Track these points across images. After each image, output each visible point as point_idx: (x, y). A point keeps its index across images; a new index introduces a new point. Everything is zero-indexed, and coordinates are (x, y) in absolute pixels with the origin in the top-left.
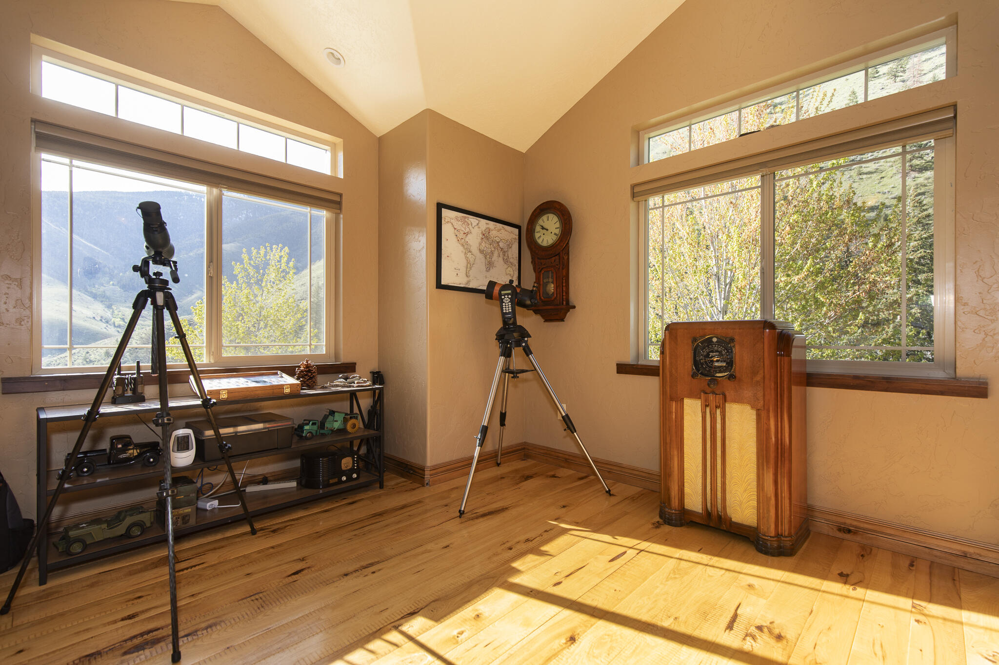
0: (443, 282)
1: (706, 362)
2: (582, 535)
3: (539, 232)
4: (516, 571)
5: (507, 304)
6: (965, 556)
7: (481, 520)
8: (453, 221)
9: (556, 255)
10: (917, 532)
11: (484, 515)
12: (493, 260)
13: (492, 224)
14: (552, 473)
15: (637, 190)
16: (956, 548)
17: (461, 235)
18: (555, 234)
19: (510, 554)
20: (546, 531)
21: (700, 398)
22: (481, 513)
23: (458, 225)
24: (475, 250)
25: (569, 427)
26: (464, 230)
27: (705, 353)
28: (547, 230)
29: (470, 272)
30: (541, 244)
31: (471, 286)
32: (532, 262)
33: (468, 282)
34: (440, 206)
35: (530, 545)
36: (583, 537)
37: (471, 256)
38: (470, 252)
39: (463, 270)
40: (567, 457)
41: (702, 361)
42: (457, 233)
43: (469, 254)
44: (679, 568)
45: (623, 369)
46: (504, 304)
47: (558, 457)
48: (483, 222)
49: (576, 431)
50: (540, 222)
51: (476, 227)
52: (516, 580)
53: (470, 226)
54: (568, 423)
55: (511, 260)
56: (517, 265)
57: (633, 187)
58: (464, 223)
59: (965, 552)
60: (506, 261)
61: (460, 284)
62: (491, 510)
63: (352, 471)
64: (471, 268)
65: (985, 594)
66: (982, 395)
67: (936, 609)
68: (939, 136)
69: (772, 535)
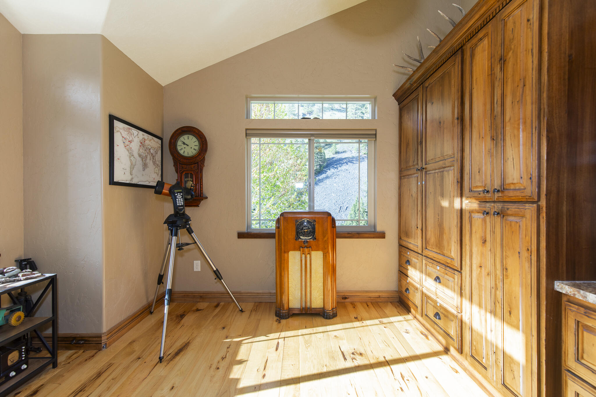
0: (115, 180)
1: (301, 232)
2: (250, 342)
3: (181, 146)
4: (237, 380)
5: (180, 200)
6: (379, 297)
7: (178, 358)
8: (121, 131)
9: (196, 164)
10: (367, 292)
11: (177, 354)
12: (147, 162)
13: (146, 136)
14: (195, 308)
15: (248, 132)
16: (377, 294)
17: (127, 143)
18: (194, 149)
19: (221, 372)
20: (228, 348)
21: (300, 250)
22: (173, 353)
23: (125, 134)
24: (136, 154)
25: (218, 276)
26: (128, 138)
27: (301, 228)
28: (188, 145)
29: (133, 171)
30: (182, 154)
31: (134, 182)
32: (174, 165)
33: (132, 179)
34: (112, 118)
35: (227, 360)
36: (251, 342)
37: (133, 159)
38: (133, 156)
39: (128, 169)
40: (202, 295)
41: (300, 232)
42: (124, 141)
43: (132, 157)
44: (306, 340)
45: (241, 235)
46: (177, 199)
47: (194, 296)
48: (141, 133)
49: (222, 279)
50: (182, 139)
51: (136, 137)
52: (241, 385)
53: (133, 136)
54: (218, 275)
55: (157, 163)
56: (160, 166)
57: (246, 130)
58: (128, 133)
59: (379, 296)
60: (154, 163)
61: (126, 181)
62: (179, 348)
63: (20, 362)
64: (133, 168)
65: (389, 309)
66: (384, 237)
67: (385, 320)
68: (370, 139)
69: (330, 309)
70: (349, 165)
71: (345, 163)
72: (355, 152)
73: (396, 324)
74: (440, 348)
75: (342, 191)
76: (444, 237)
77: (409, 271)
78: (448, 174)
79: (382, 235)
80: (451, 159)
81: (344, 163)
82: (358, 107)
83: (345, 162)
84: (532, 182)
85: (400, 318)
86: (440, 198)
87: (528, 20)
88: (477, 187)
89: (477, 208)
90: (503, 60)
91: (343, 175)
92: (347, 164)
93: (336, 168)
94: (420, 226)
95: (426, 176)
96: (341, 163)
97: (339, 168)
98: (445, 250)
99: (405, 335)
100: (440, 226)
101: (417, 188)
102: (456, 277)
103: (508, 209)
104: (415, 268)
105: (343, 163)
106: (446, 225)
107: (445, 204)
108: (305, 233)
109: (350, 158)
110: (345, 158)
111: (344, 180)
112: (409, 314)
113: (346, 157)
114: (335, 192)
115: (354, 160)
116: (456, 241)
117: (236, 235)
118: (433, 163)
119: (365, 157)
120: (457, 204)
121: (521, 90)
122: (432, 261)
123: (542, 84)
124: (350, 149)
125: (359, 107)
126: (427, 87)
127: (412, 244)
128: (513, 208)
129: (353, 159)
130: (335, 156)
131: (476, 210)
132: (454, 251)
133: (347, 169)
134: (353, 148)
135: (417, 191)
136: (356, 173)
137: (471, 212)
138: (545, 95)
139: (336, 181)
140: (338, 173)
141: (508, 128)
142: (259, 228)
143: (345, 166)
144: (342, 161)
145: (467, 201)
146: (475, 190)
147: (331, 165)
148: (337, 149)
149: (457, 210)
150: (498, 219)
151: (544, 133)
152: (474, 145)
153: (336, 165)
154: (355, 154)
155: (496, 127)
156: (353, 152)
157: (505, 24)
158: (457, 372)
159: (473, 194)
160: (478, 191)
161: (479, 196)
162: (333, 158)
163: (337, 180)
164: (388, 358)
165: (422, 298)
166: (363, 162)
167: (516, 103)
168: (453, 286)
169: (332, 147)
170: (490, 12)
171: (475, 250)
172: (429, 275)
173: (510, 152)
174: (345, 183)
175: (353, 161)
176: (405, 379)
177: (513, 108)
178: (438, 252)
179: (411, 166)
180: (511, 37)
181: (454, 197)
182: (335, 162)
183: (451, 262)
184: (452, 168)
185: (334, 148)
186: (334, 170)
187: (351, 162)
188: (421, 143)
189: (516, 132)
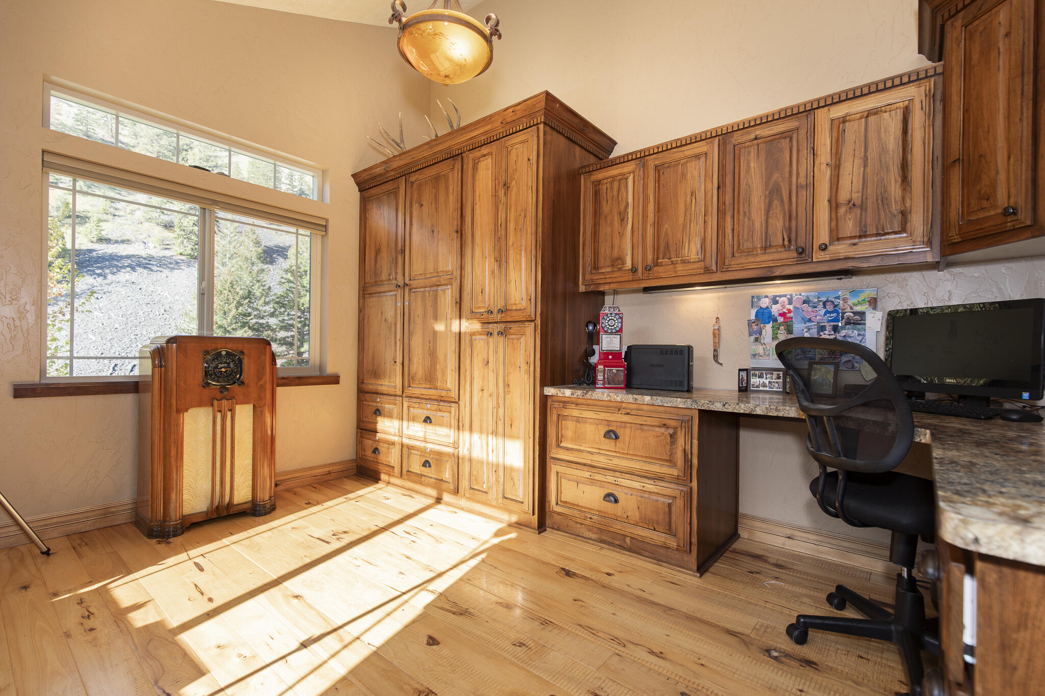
1: (214, 373)
2: (127, 581)
16: (325, 470)
19: (106, 629)
20: (80, 603)
21: (212, 405)
27: (214, 365)
35: (101, 615)
41: (210, 372)
45: (21, 391)
57: (44, 152)
65: (348, 484)
66: (338, 383)
67: (351, 496)
68: (316, 232)
69: (267, 499)
70: (139, 272)
71: (128, 266)
72: (155, 247)
73: (369, 496)
74: (431, 501)
75: (120, 328)
76: (438, 367)
77: (378, 424)
78: (444, 294)
79: (334, 380)
80: (449, 277)
81: (124, 267)
82: (162, 151)
83: (127, 264)
84: (531, 303)
85: (370, 489)
86: (432, 321)
87: (529, 160)
88: (479, 308)
89: (480, 330)
90: (506, 186)
91: (123, 293)
92: (133, 269)
93: (99, 275)
94: (399, 360)
95: (410, 295)
96: (117, 266)
97: (110, 277)
98: (439, 382)
99: (387, 502)
100: (432, 354)
101: (396, 311)
102: (453, 410)
103: (510, 328)
104: (390, 416)
105: (121, 267)
106: (440, 354)
107: (440, 327)
108: (221, 374)
109: (142, 257)
110: (128, 257)
111: (125, 304)
112: (378, 483)
113: (131, 253)
114: (97, 331)
115: (154, 263)
116: (454, 368)
117: (9, 391)
118: (422, 279)
119: (181, 261)
120: (455, 327)
121: (523, 219)
122: (418, 400)
123: (538, 220)
124: (141, 237)
125: (165, 151)
126: (412, 183)
127: (385, 385)
128: (515, 327)
129: (150, 261)
130: (97, 246)
131: (477, 332)
132: (450, 381)
133: (133, 281)
134: (149, 236)
135: (396, 314)
136: (158, 293)
137: (472, 334)
138: (540, 229)
139: (101, 305)
140: (106, 288)
141: (512, 253)
142: (68, 375)
143: (127, 274)
144: (118, 261)
145: (467, 324)
146: (476, 311)
147: (86, 267)
148: (104, 233)
149: (455, 333)
150: (501, 339)
151: (540, 262)
152: (476, 263)
153: (101, 268)
154: (156, 250)
155: (500, 249)
156: (151, 245)
157: (509, 153)
158: (456, 513)
159: (473, 315)
160: (481, 312)
161: (482, 317)
162: (91, 251)
163: (103, 303)
164: (382, 525)
165: (402, 452)
166: (176, 271)
167: (519, 230)
168: (448, 422)
169: (87, 225)
170: (494, 133)
171: (476, 373)
172: (413, 419)
173: (513, 275)
174: (129, 312)
175: (149, 264)
176: (412, 533)
177: (516, 234)
178: (428, 386)
179: (385, 281)
180: (515, 167)
181: (451, 319)
182: (96, 261)
183: (447, 394)
184: (449, 287)
185: (95, 228)
186: (95, 278)
187: (145, 268)
188: (403, 251)
189: (518, 257)
